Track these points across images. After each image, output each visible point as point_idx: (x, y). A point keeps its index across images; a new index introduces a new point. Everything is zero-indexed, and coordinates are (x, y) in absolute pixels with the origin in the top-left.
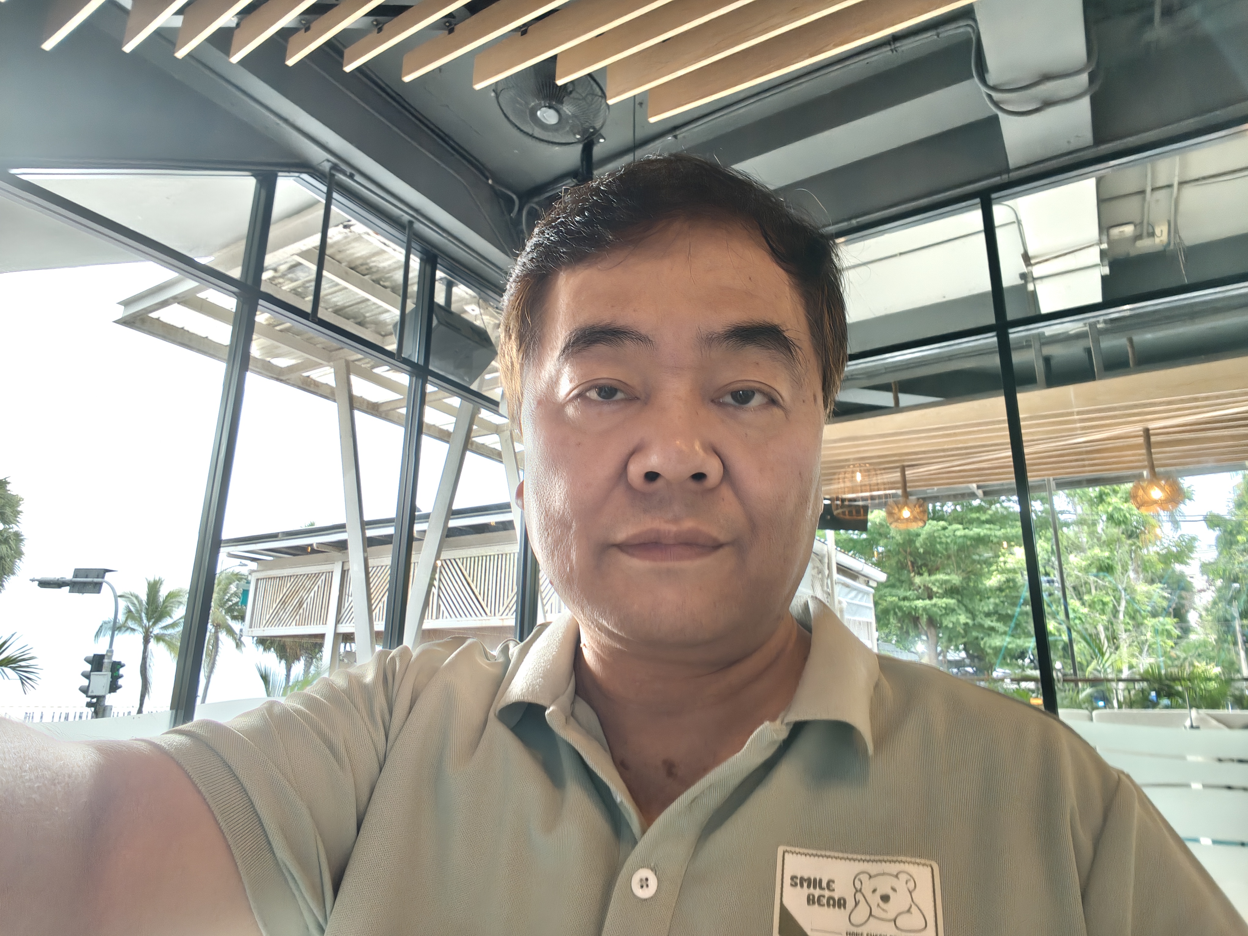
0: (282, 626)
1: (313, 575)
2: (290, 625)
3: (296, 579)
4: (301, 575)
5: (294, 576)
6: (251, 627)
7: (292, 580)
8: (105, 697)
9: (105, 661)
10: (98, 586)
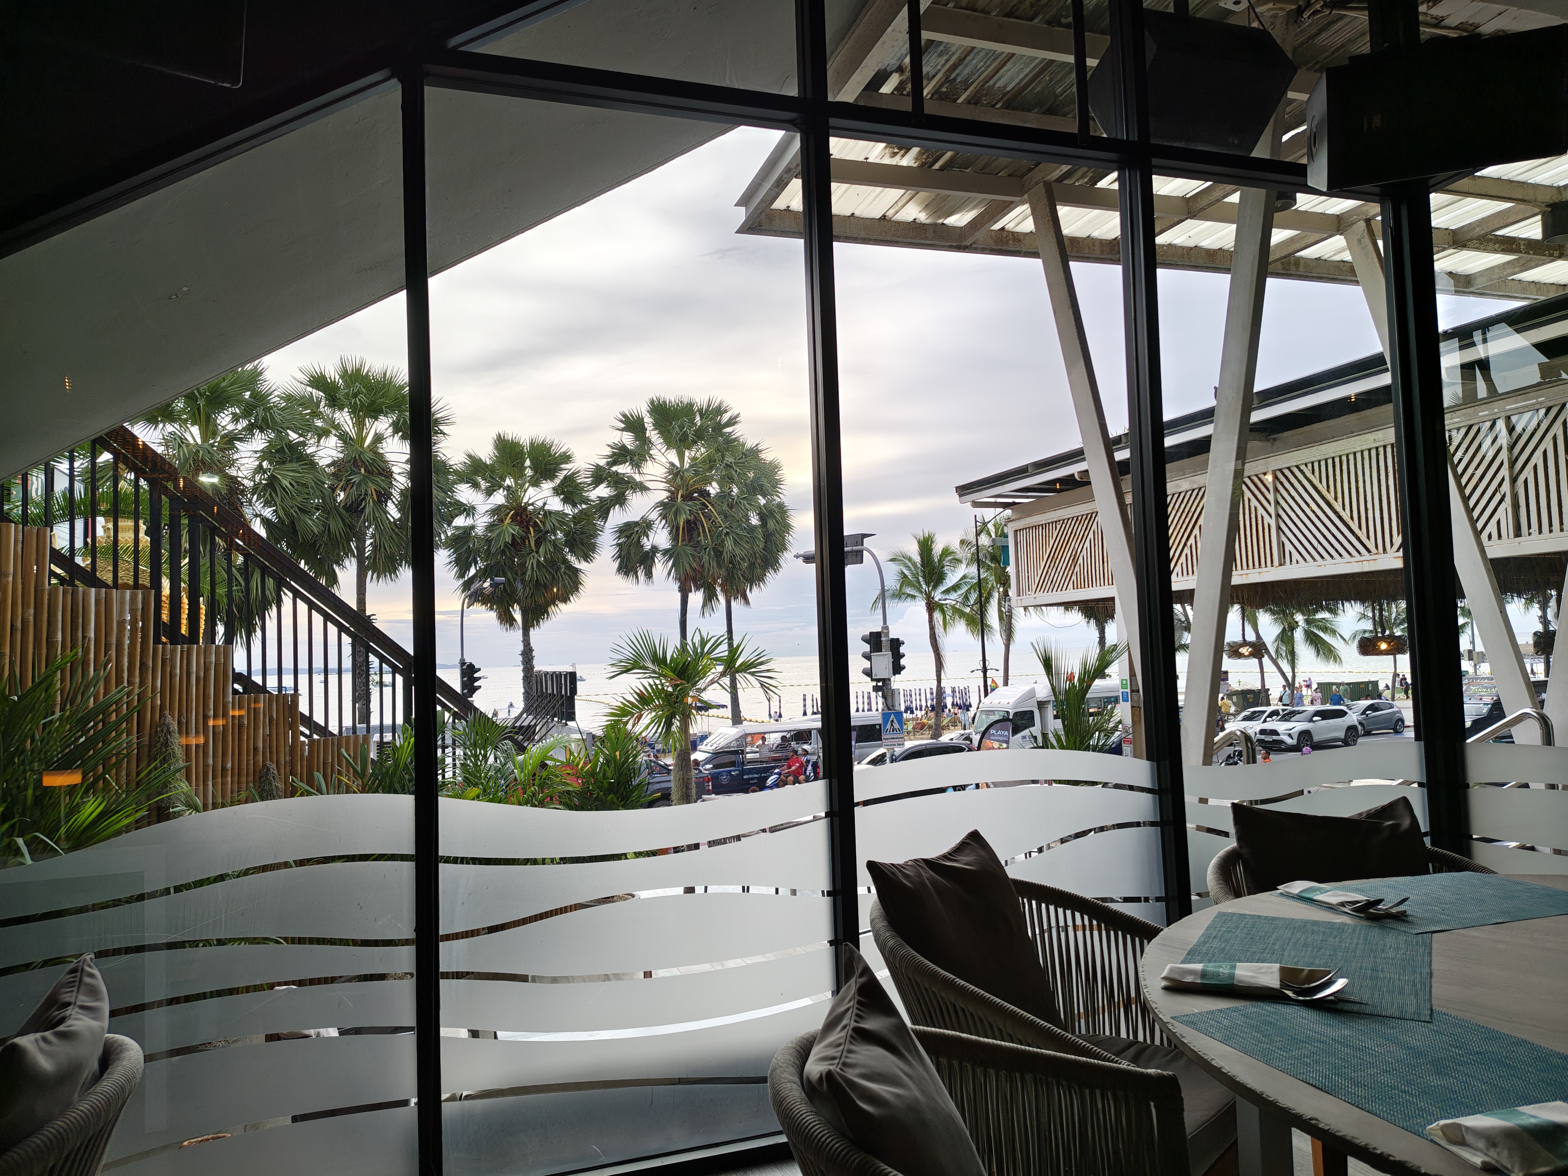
0: (1057, 591)
1: (1084, 517)
2: (1066, 590)
3: (1064, 526)
4: (1068, 519)
5: (1059, 521)
6: (1019, 595)
7: (1059, 527)
8: (889, 680)
9: (883, 639)
10: (859, 554)
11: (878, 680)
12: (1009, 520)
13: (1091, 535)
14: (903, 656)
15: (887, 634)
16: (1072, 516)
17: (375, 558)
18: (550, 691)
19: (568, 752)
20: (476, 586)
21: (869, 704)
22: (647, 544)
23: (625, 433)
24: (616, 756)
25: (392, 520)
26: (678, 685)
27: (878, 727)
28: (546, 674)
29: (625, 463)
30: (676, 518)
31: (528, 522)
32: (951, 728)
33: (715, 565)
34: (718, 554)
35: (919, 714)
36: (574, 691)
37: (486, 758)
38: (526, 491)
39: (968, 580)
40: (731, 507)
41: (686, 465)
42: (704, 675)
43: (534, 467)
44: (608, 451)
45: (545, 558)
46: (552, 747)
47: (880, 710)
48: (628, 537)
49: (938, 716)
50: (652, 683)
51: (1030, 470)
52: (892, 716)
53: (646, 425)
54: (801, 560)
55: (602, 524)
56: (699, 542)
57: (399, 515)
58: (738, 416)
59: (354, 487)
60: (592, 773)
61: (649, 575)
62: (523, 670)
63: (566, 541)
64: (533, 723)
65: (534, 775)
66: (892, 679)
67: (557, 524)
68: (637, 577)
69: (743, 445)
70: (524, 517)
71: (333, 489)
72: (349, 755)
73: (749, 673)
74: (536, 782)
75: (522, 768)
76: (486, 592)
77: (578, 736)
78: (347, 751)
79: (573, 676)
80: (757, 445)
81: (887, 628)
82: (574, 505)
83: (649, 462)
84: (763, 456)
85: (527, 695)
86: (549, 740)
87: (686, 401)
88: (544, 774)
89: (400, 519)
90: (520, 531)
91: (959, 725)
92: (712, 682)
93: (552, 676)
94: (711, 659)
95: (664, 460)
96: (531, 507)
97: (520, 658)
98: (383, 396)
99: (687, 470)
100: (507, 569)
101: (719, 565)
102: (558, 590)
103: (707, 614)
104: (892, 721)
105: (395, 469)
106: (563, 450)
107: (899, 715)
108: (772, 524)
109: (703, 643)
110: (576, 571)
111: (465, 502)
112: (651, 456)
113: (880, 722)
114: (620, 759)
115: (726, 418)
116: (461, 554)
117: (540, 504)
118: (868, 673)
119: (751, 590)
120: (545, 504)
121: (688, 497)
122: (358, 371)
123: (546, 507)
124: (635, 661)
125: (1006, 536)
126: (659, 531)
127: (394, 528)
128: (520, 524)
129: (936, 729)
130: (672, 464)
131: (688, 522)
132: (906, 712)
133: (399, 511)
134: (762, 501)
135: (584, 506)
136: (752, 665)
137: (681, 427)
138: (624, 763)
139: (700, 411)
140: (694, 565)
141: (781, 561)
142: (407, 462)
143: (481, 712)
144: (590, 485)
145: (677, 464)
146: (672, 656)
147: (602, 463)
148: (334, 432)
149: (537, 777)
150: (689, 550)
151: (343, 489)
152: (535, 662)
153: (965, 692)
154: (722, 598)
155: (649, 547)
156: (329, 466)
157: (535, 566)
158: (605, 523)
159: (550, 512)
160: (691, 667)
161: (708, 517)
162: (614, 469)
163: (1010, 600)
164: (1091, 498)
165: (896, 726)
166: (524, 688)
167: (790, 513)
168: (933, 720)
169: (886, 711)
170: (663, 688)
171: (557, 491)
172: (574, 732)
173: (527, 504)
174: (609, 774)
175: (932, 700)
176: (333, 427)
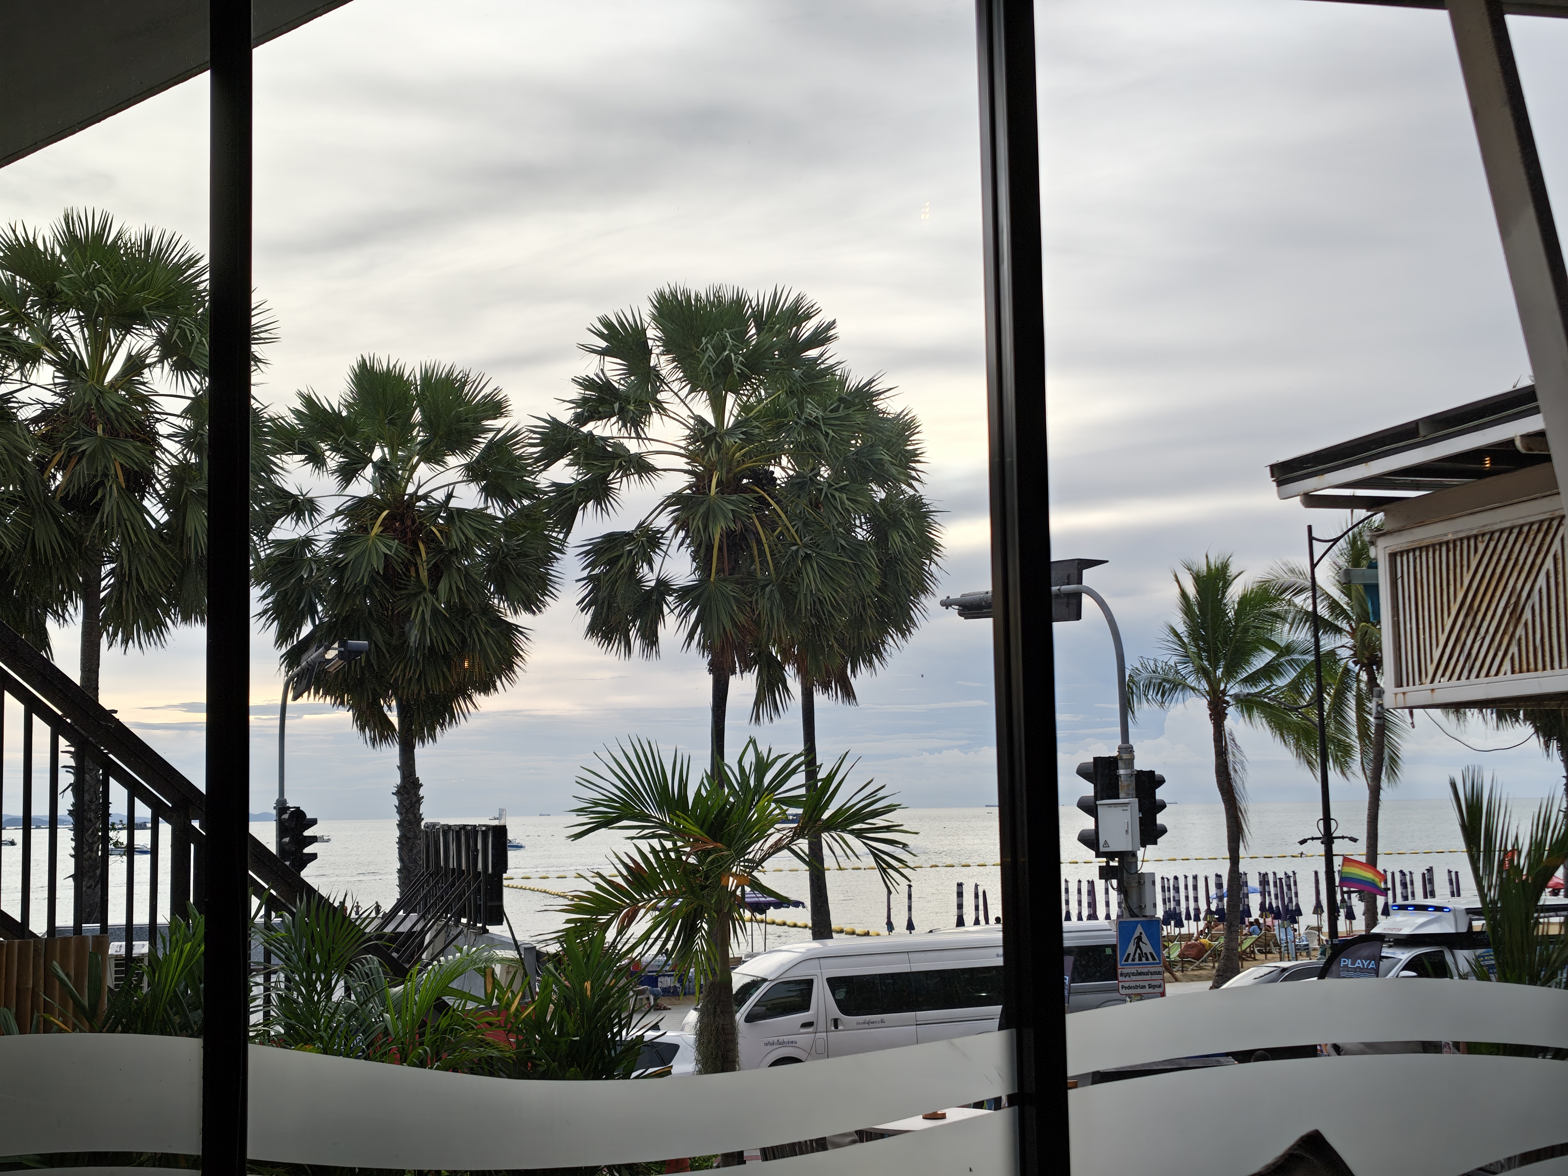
0: (1477, 676)
1: (1535, 527)
2: (1497, 674)
3: (1492, 544)
4: (1502, 531)
5: (1483, 535)
6: (1399, 684)
7: (1481, 548)
8: (1134, 855)
9: (1122, 772)
10: (1074, 601)
11: (1110, 856)
12: (1380, 533)
13: (1549, 563)
14: (1162, 806)
15: (1130, 762)
16: (1508, 524)
17: (119, 601)
18: (453, 864)
19: (489, 980)
20: (312, 655)
21: (1092, 905)
22: (649, 577)
23: (607, 358)
24: (583, 991)
25: (154, 526)
26: (709, 853)
27: (1109, 951)
28: (447, 829)
29: (610, 417)
30: (706, 527)
31: (415, 533)
32: (1259, 956)
33: (782, 619)
34: (788, 595)
35: (1191, 927)
36: (501, 864)
37: (329, 990)
38: (414, 467)
39: (1296, 656)
40: (815, 505)
41: (729, 421)
42: (763, 835)
43: (428, 424)
44: (576, 392)
45: (447, 603)
46: (456, 972)
47: (1114, 916)
48: (612, 562)
49: (1232, 933)
50: (658, 848)
51: (1422, 432)
52: (1139, 929)
53: (650, 343)
54: (954, 611)
55: (561, 536)
56: (751, 574)
57: (166, 517)
58: (832, 325)
59: (84, 461)
60: (538, 1024)
61: (651, 639)
62: (400, 825)
63: (489, 570)
64: (418, 928)
65: (423, 1024)
66: (1140, 853)
67: (473, 537)
68: (628, 644)
69: (842, 382)
70: (409, 523)
71: (42, 465)
72: (67, 975)
73: (852, 832)
74: (427, 1037)
75: (399, 1007)
76: (331, 668)
77: (512, 954)
78: (63, 967)
79: (500, 832)
80: (870, 382)
81: (1130, 750)
82: (507, 500)
83: (655, 417)
84: (881, 404)
85: (406, 875)
86: (452, 957)
87: (728, 295)
88: (444, 1022)
89: (167, 524)
90: (401, 549)
91: (1275, 950)
92: (777, 848)
93: (458, 833)
94: (777, 801)
95: (684, 413)
96: (422, 503)
97: (395, 801)
98: (143, 288)
99: (730, 432)
100: (373, 626)
101: (791, 619)
102: (472, 665)
103: (765, 719)
104: (1139, 939)
105: (163, 429)
106: (487, 390)
107: (1153, 926)
108: (897, 540)
109: (762, 766)
110: (511, 630)
111: (295, 492)
112: (659, 405)
113: (1114, 941)
114: (593, 996)
115: (808, 328)
116: (286, 592)
117: (439, 496)
118: (1090, 840)
119: (853, 671)
120: (450, 496)
121: (729, 486)
122: (99, 236)
123: (453, 503)
124: (625, 804)
125: (1373, 565)
126: (672, 550)
127: (157, 541)
128: (402, 536)
129: (1228, 958)
130: (700, 421)
131: (729, 534)
132: (1167, 923)
133: (166, 507)
134: (881, 495)
135: (526, 502)
136: (860, 815)
137: (720, 348)
138: (598, 1007)
139: (757, 315)
140: (742, 619)
141: (916, 614)
142: (185, 414)
143: (321, 897)
144: (537, 460)
145: (711, 419)
146: (698, 793)
147: (565, 415)
148: (49, 355)
149: (429, 1029)
150: (730, 589)
151: (60, 467)
152: (423, 809)
153: (1288, 883)
154: (794, 685)
155: (653, 584)
156: (35, 420)
157: (427, 617)
158: (567, 535)
159: (461, 512)
160: (735, 817)
161: (770, 524)
162: (585, 429)
163: (1381, 694)
164: (1551, 488)
165: (1147, 948)
166: (401, 859)
167: (937, 517)
168: (1222, 940)
169: (1127, 918)
170: (679, 858)
171: (473, 472)
172: (503, 945)
173: (415, 497)
174: (570, 1026)
175: (1220, 898)
176: (47, 345)
